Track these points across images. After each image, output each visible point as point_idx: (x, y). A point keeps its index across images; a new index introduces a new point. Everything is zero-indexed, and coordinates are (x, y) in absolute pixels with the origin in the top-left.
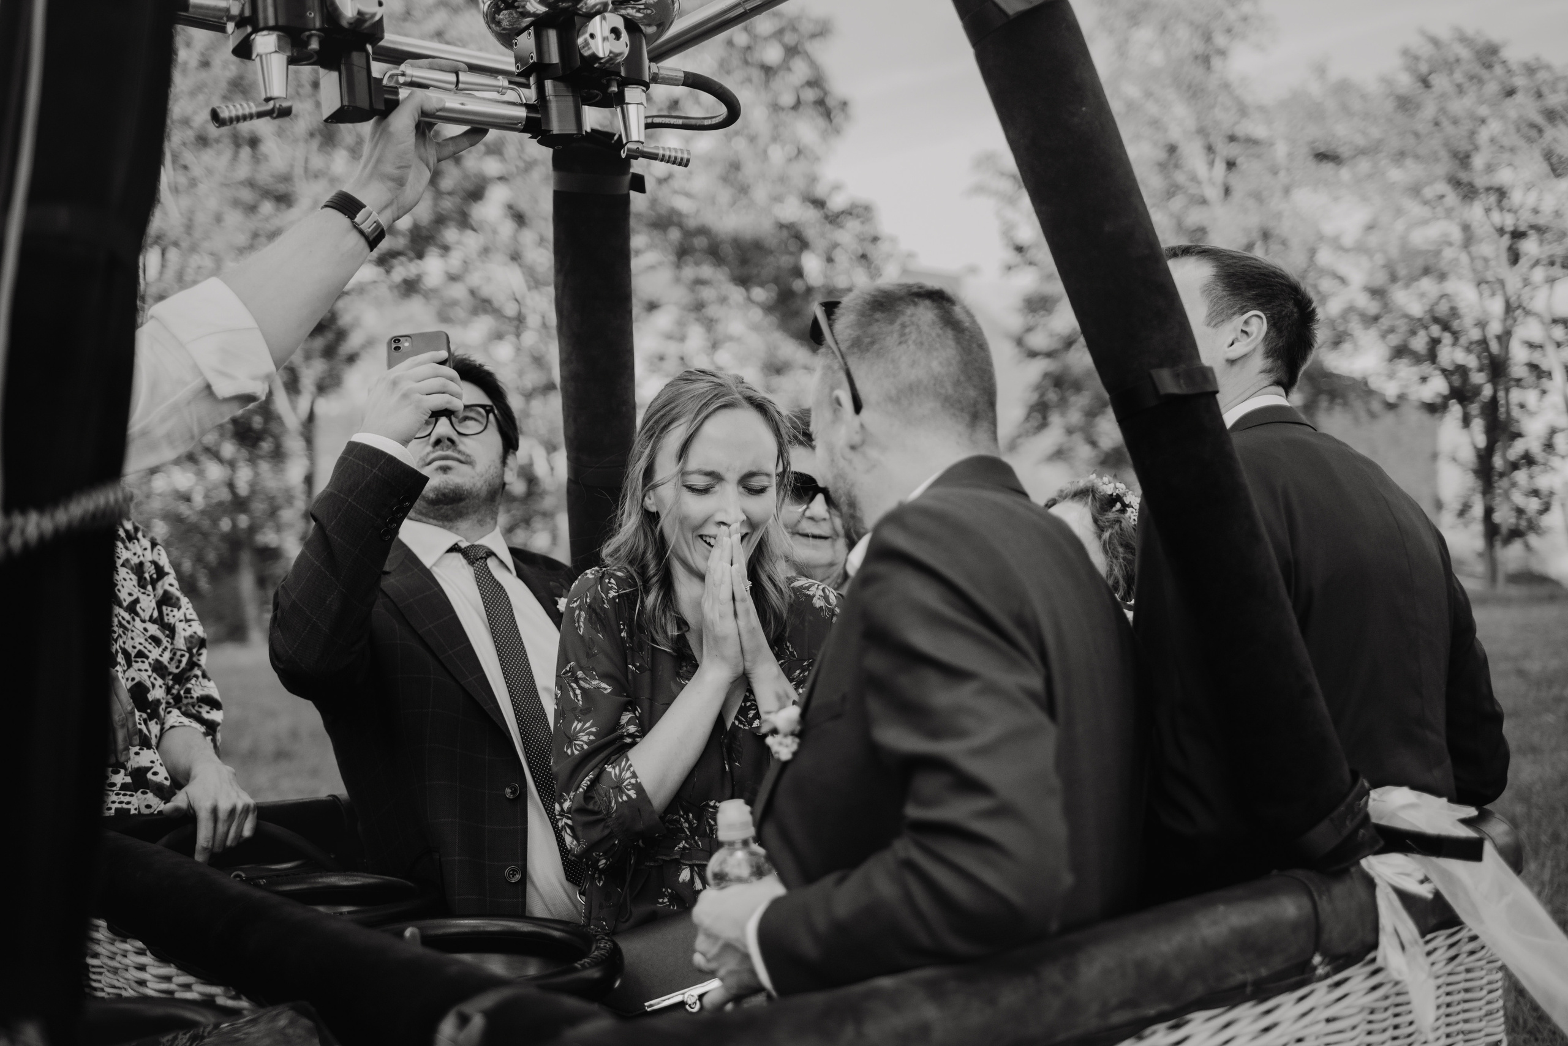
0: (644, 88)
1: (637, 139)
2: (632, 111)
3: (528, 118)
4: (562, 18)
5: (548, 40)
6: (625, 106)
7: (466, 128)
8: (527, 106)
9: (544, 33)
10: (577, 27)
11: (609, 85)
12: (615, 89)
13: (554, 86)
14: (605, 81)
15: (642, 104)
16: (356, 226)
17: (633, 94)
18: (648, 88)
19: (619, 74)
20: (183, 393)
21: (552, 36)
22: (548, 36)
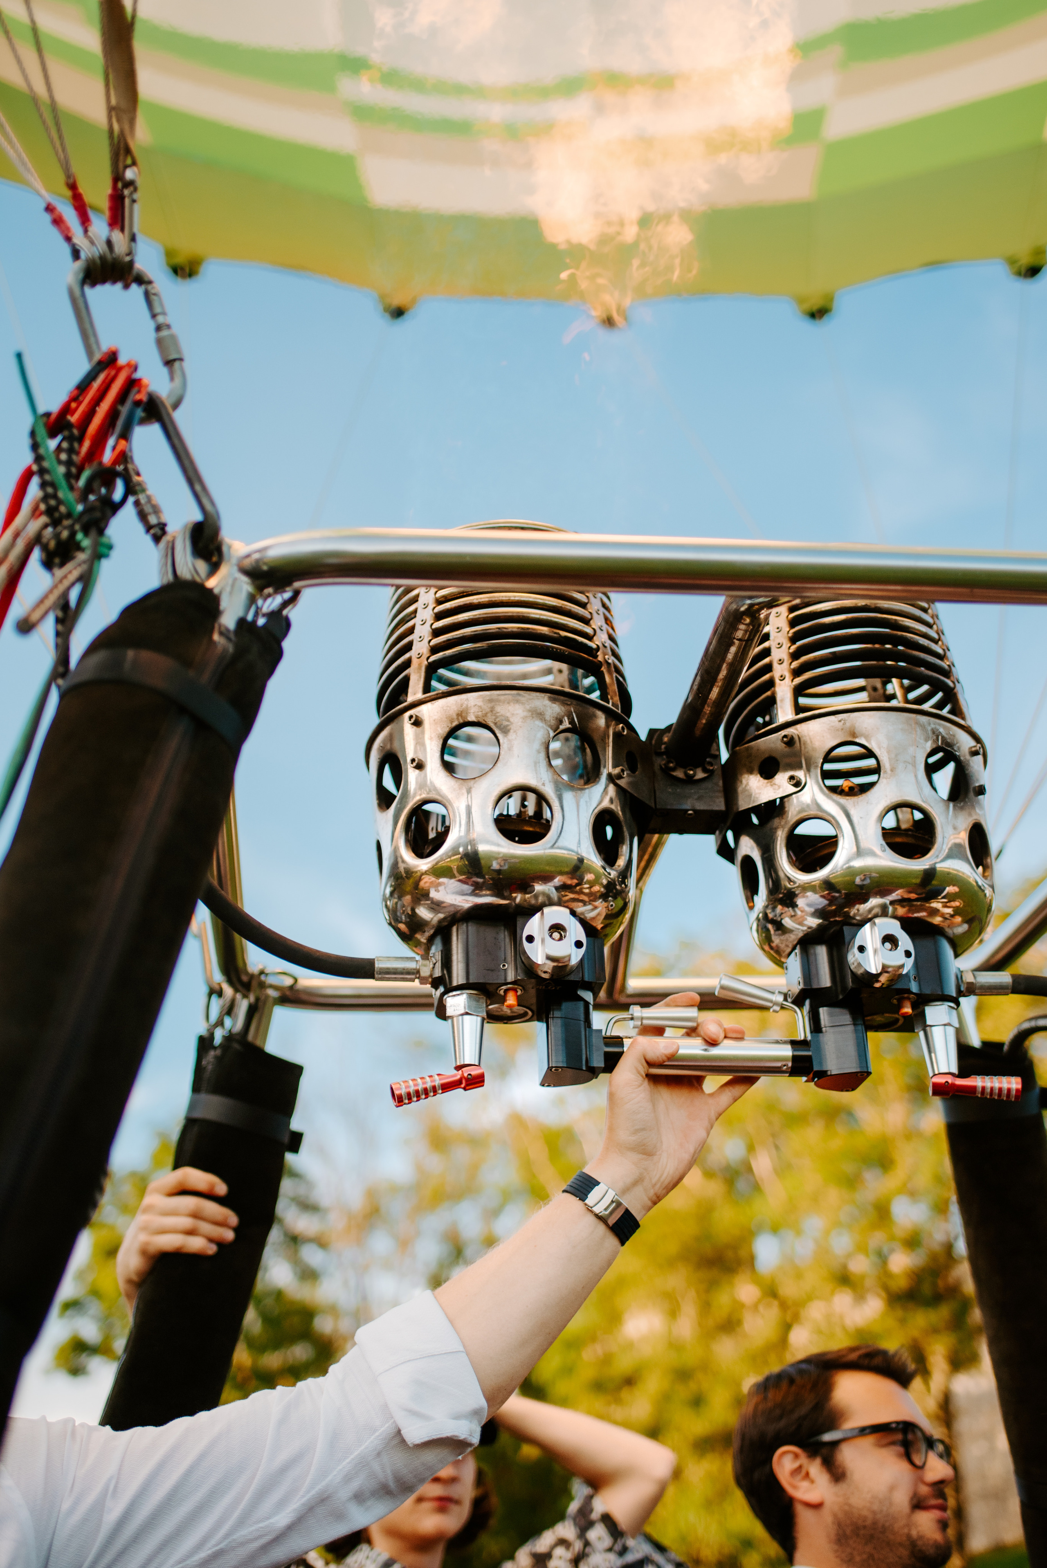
0: (952, 1005)
1: (946, 1071)
2: (937, 1034)
3: (795, 1058)
4: (832, 930)
5: (816, 960)
6: (928, 1028)
7: (727, 1078)
8: (794, 1043)
9: (812, 951)
10: (847, 940)
11: (900, 1006)
12: (908, 1010)
13: (831, 1015)
14: (895, 1001)
15: (949, 1024)
16: (589, 1209)
17: (936, 1013)
18: (958, 1004)
19: (908, 991)
20: (371, 1442)
21: (822, 953)
22: (815, 955)
